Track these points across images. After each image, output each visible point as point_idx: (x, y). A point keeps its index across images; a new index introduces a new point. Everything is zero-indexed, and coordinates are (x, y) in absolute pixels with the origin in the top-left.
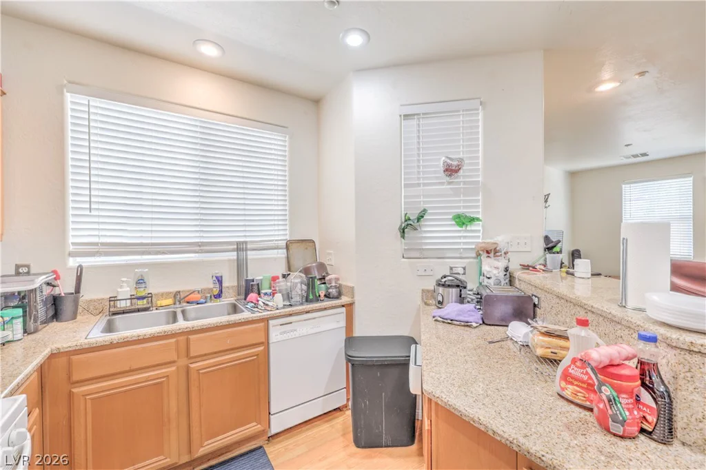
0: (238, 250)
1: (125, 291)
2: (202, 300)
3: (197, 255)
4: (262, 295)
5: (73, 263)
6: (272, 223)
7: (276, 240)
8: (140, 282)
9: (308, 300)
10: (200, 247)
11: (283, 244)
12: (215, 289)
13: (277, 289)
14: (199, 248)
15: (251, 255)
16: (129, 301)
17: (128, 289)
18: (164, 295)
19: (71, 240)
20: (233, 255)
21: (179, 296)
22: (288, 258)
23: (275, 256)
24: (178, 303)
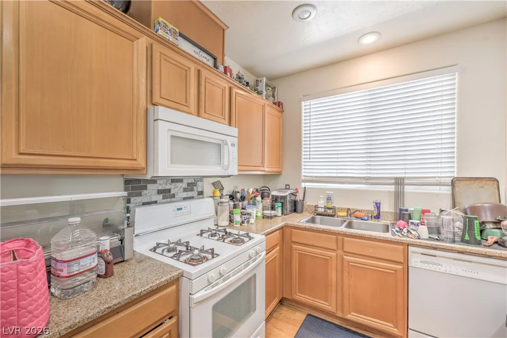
0: (395, 184)
1: (322, 203)
2: (366, 218)
3: (365, 186)
4: (410, 224)
5: (303, 185)
6: (436, 161)
7: (439, 177)
8: (329, 199)
9: (463, 241)
10: (367, 180)
11: (449, 180)
12: (374, 212)
13: (425, 221)
14: (365, 181)
15: (408, 189)
16: (323, 209)
17: (323, 202)
18: (342, 210)
19: (303, 174)
20: (392, 188)
21: (350, 212)
22: (453, 195)
23: (437, 192)
24: (349, 216)
